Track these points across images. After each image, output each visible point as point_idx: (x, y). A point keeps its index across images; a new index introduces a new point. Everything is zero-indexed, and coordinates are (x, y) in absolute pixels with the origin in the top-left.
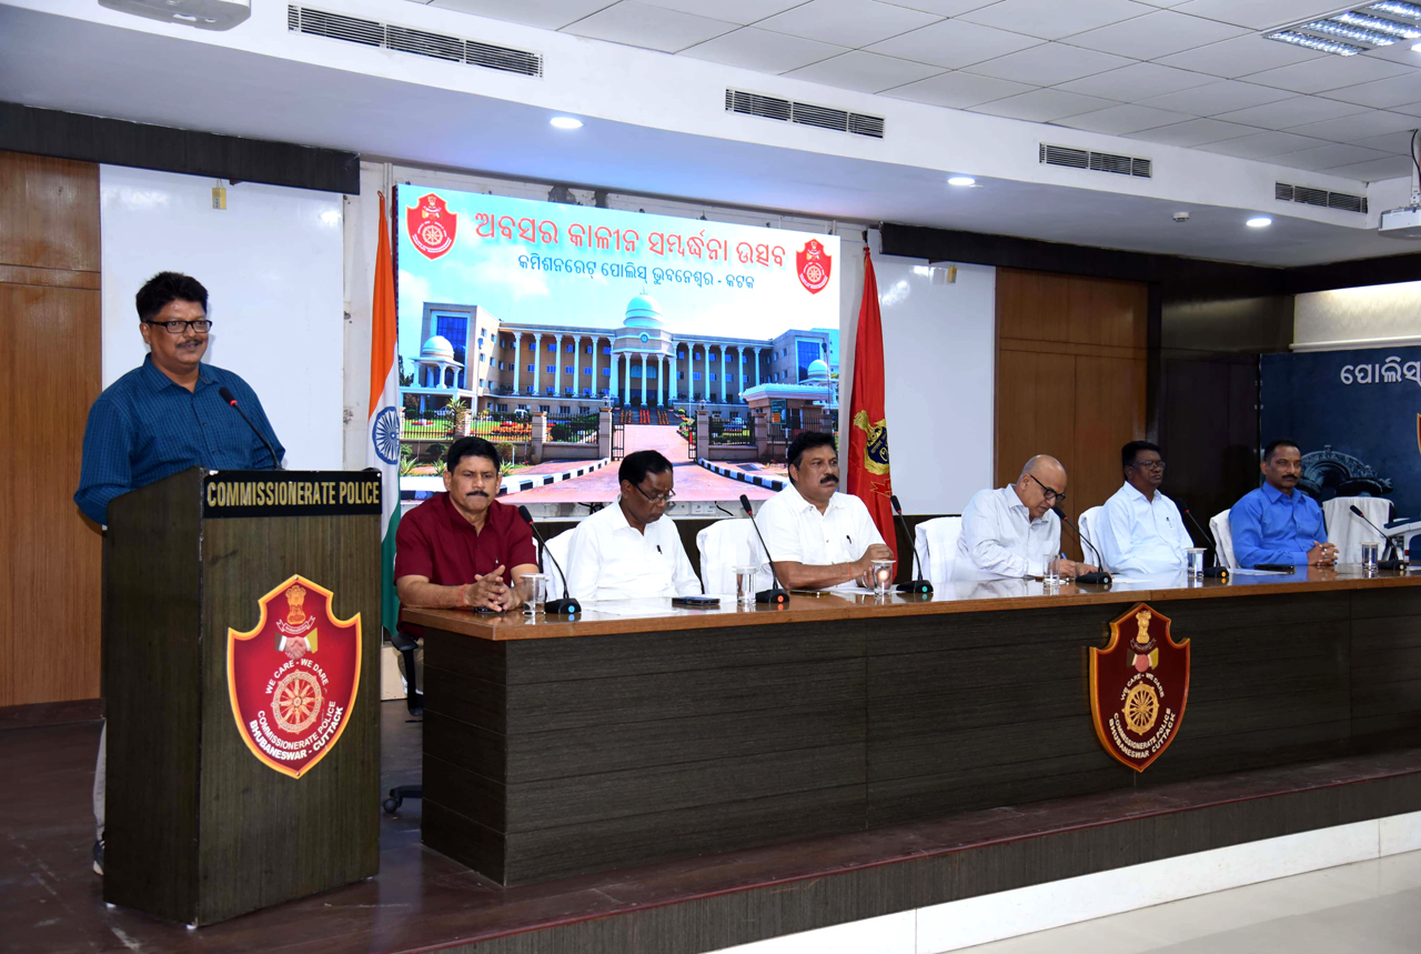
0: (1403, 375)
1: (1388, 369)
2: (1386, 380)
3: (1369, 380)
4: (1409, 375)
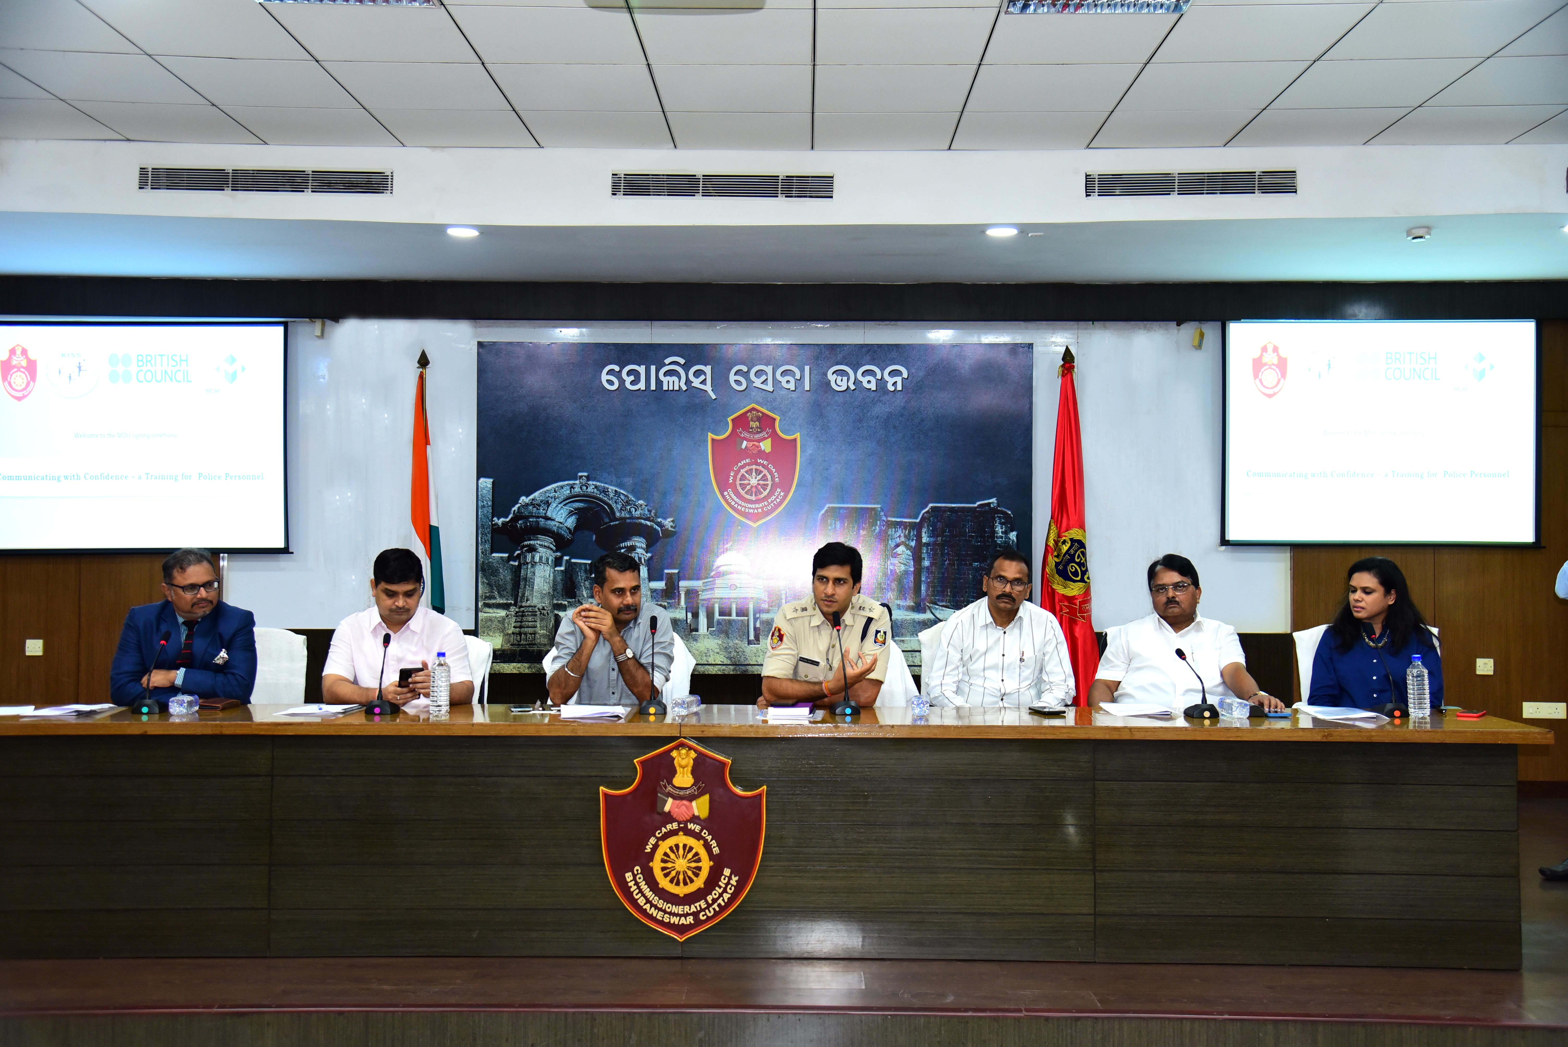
0: (688, 382)
1: (669, 373)
2: (665, 388)
3: (642, 385)
4: (696, 383)
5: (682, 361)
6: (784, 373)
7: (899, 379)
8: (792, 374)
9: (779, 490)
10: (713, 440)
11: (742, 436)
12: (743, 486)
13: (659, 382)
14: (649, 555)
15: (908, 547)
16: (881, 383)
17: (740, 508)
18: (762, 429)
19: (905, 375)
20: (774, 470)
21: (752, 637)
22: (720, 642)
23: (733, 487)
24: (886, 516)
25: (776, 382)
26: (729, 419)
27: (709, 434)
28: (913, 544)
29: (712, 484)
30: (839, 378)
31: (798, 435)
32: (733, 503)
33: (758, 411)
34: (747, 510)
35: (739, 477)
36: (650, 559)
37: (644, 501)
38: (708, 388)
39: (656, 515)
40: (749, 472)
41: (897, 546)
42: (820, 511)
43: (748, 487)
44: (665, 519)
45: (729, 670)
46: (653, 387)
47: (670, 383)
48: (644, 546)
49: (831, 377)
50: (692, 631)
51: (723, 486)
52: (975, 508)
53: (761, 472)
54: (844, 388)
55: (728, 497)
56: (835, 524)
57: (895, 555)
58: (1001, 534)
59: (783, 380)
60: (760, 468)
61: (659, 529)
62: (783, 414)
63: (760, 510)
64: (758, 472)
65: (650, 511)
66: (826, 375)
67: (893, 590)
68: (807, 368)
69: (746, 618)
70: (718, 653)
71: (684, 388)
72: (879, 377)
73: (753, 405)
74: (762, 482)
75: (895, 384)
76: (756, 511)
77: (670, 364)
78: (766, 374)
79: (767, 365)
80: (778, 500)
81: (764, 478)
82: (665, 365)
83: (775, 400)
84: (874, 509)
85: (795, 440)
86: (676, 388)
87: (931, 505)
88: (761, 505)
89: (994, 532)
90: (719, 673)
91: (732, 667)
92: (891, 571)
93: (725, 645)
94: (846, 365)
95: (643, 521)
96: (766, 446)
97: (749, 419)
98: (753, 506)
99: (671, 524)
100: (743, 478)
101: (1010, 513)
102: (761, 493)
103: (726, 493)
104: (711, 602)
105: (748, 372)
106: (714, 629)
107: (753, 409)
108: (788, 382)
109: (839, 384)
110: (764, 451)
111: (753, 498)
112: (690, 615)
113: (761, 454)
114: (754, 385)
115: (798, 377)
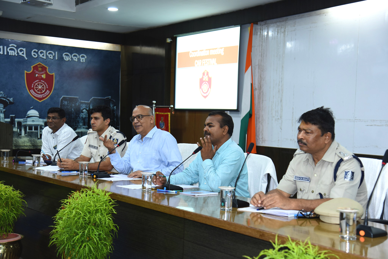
0: (18, 53)
1: (10, 49)
2: (10, 54)
4: (21, 54)
5: (16, 46)
6: (50, 53)
7: (84, 59)
8: (52, 54)
9: (48, 91)
10: (26, 73)
11: (36, 72)
12: (37, 89)
13: (8, 53)
14: (4, 110)
15: (86, 110)
16: (79, 59)
17: (35, 96)
18: (42, 71)
19: (86, 57)
20: (46, 84)
21: (39, 137)
22: (29, 139)
23: (33, 89)
24: (80, 100)
25: (47, 56)
26: (32, 67)
27: (25, 72)
28: (88, 109)
29: (26, 88)
30: (66, 57)
31: (54, 74)
32: (33, 94)
33: (41, 65)
34: (38, 97)
35: (35, 86)
36: (5, 111)
37: (3, 91)
38: (25, 56)
39: (7, 96)
40: (38, 84)
41: (83, 109)
42: (60, 98)
43: (38, 89)
44: (10, 98)
45: (32, 148)
46: (5, 53)
47: (11, 53)
48: (3, 107)
49: (64, 56)
50: (19, 135)
51: (30, 89)
52: (105, 99)
53: (42, 85)
54: (68, 60)
55: (31, 92)
56: (65, 102)
57: (83, 112)
58: (112, 107)
59: (49, 55)
60: (42, 83)
61: (8, 101)
62: (49, 66)
63: (42, 97)
64: (41, 85)
65: (5, 95)
66: (62, 55)
67: (82, 123)
68: (57, 53)
69: (37, 131)
70: (28, 142)
71: (16, 55)
72: (78, 57)
73: (39, 63)
74: (42, 88)
75: (83, 60)
76: (40, 97)
77: (12, 46)
78: (44, 53)
79: (44, 50)
80: (48, 94)
81: (43, 87)
82: (9, 47)
83: (46, 62)
84: (77, 98)
85: (53, 75)
86: (14, 55)
87: (93, 98)
88: (42, 95)
89: (110, 106)
90: (28, 149)
91: (32, 147)
92: (82, 117)
93: (30, 140)
94: (68, 52)
95: (2, 99)
96: (44, 76)
97: (38, 67)
98: (40, 95)
99: (12, 100)
100: (36, 86)
101: (114, 101)
102: (42, 91)
103: (31, 91)
104: (26, 126)
105: (38, 52)
106: (27, 134)
107: (40, 64)
108: (51, 56)
109: (67, 59)
110: (43, 78)
111: (40, 93)
112: (19, 130)
113: (42, 79)
114: (40, 56)
115: (54, 55)
